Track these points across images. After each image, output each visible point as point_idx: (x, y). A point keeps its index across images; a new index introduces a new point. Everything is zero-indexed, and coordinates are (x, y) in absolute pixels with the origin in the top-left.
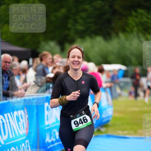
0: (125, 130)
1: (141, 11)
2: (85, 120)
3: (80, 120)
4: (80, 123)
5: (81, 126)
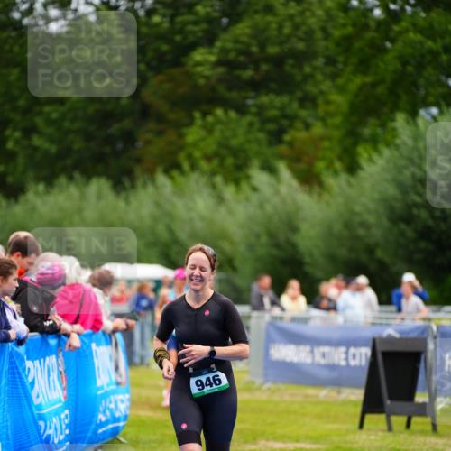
1: (219, 112)
2: (217, 381)
4: (207, 385)
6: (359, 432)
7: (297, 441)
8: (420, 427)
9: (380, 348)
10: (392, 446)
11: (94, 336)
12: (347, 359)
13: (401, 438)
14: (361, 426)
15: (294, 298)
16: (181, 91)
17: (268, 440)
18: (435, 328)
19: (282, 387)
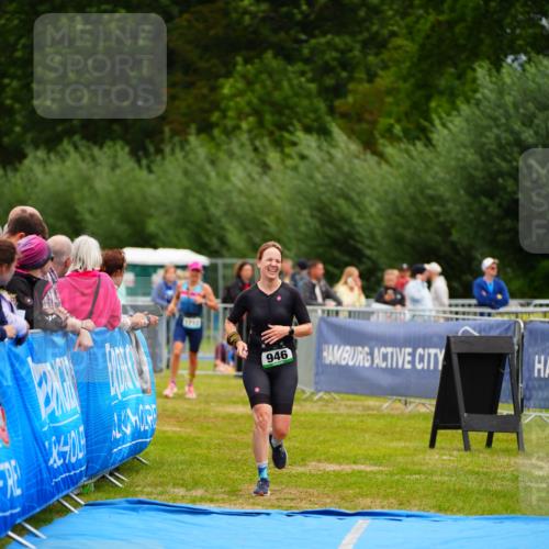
0: (196, 484)
2: (284, 355)
3: (277, 353)
5: (276, 362)
6: (430, 451)
7: (355, 463)
8: (504, 445)
9: (454, 350)
10: (470, 467)
11: (108, 335)
12: (412, 362)
13: (480, 459)
14: (432, 444)
15: (352, 289)
16: (212, 33)
17: (319, 461)
18: (522, 325)
19: (336, 396)
